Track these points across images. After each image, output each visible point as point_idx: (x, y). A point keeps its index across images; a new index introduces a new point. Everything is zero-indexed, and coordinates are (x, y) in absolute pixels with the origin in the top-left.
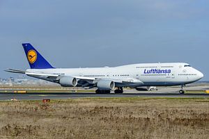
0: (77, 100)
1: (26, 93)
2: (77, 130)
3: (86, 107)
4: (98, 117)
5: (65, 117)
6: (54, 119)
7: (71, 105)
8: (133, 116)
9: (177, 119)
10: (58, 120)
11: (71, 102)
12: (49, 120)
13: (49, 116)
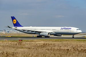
0: (35, 40)
1: (11, 37)
2: (35, 55)
3: (39, 44)
4: (45, 49)
5: (29, 48)
6: (24, 49)
7: (32, 42)
8: (61, 48)
9: (82, 50)
10: (26, 50)
11: (32, 41)
12: (22, 49)
13: (22, 48)
